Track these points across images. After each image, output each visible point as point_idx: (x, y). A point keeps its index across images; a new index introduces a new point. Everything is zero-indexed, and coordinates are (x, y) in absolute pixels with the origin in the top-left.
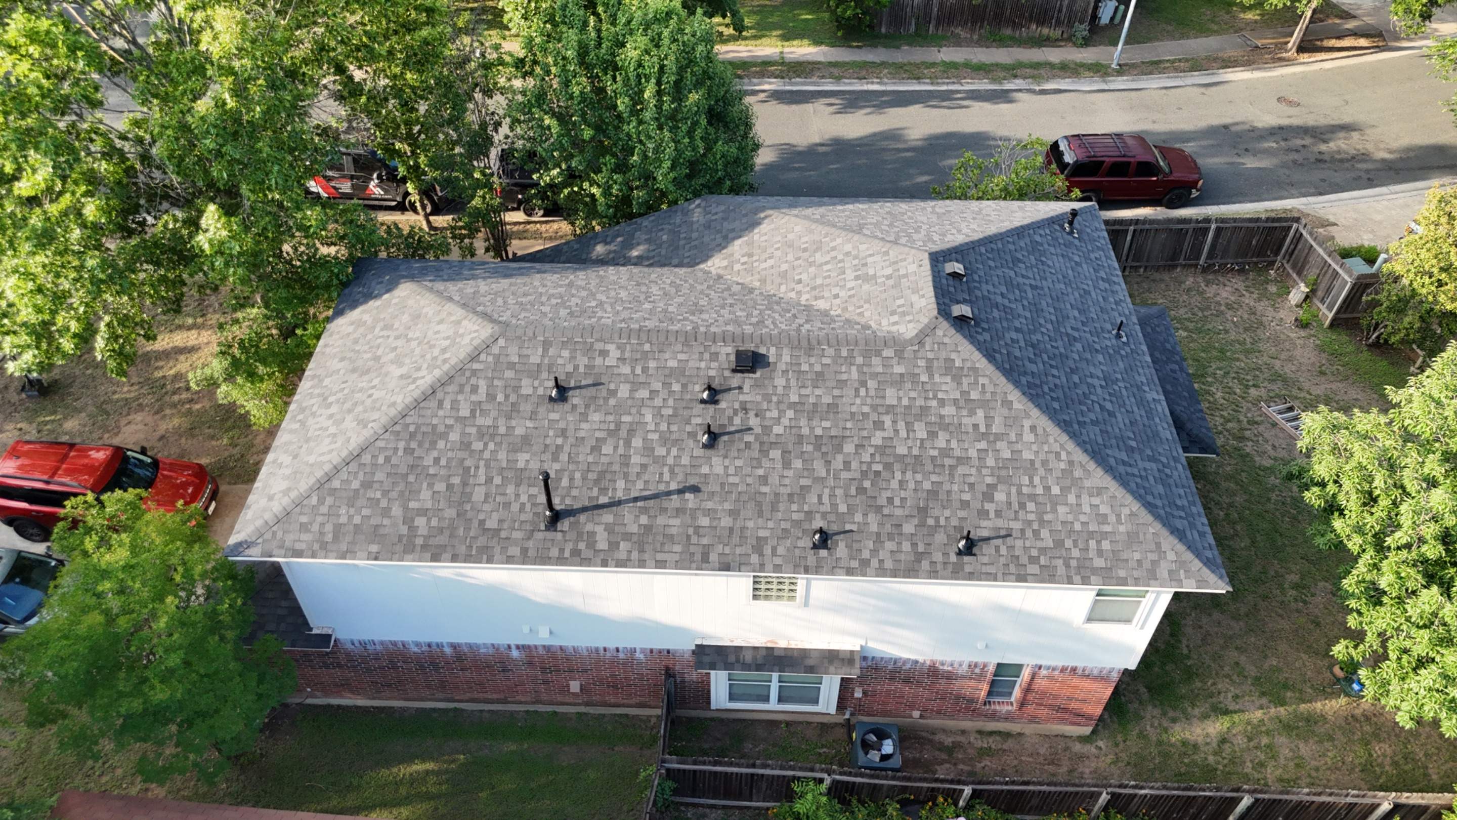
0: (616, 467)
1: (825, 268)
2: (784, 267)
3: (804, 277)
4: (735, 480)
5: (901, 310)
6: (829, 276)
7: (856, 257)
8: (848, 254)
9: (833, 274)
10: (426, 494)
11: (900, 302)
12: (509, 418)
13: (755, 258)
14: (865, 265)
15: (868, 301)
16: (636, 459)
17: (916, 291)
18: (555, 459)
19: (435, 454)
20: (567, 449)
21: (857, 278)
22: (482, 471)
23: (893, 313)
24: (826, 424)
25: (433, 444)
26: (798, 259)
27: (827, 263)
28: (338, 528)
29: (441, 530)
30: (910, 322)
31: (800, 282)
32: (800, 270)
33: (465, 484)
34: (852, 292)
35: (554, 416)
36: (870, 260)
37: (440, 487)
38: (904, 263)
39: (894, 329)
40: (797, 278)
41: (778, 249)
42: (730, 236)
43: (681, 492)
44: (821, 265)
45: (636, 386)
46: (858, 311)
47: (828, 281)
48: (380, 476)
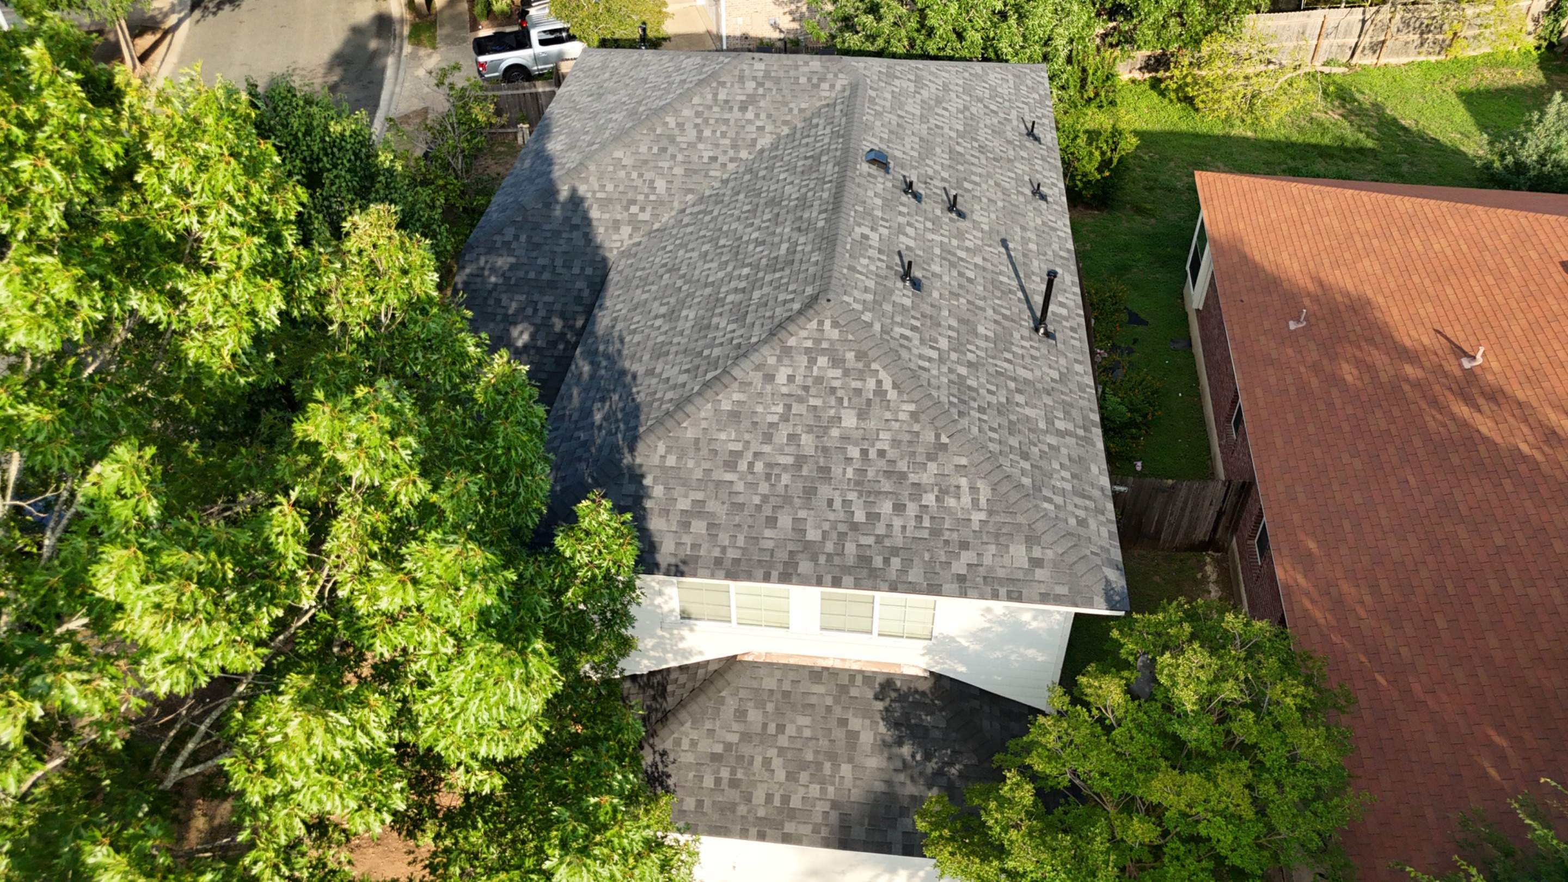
0: (989, 276)
1: (707, 133)
2: (678, 171)
3: (706, 155)
4: (993, 216)
5: (815, 81)
6: (724, 135)
7: (710, 108)
8: (698, 114)
9: (724, 128)
10: (1028, 411)
11: (803, 80)
12: (939, 325)
13: (641, 198)
14: (726, 102)
15: (786, 104)
16: (979, 260)
17: (796, 67)
18: (983, 310)
19: (983, 392)
20: (969, 297)
21: (743, 109)
22: (999, 363)
23: (817, 86)
24: (938, 150)
25: (970, 388)
26: (673, 157)
27: (700, 132)
28: (1076, 493)
29: (1066, 413)
30: (836, 75)
31: (714, 159)
32: (695, 158)
33: (1014, 379)
34: (763, 116)
35: (936, 294)
36: (722, 96)
37: (1020, 399)
38: (747, 73)
39: (838, 87)
40: (706, 160)
41: (641, 175)
42: (576, 221)
43: (1007, 248)
44: (700, 138)
45: (900, 231)
46: (796, 111)
47: (731, 134)
48: (1013, 442)
